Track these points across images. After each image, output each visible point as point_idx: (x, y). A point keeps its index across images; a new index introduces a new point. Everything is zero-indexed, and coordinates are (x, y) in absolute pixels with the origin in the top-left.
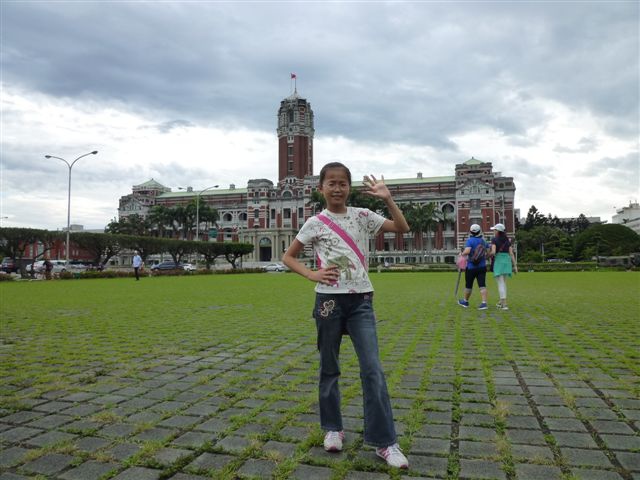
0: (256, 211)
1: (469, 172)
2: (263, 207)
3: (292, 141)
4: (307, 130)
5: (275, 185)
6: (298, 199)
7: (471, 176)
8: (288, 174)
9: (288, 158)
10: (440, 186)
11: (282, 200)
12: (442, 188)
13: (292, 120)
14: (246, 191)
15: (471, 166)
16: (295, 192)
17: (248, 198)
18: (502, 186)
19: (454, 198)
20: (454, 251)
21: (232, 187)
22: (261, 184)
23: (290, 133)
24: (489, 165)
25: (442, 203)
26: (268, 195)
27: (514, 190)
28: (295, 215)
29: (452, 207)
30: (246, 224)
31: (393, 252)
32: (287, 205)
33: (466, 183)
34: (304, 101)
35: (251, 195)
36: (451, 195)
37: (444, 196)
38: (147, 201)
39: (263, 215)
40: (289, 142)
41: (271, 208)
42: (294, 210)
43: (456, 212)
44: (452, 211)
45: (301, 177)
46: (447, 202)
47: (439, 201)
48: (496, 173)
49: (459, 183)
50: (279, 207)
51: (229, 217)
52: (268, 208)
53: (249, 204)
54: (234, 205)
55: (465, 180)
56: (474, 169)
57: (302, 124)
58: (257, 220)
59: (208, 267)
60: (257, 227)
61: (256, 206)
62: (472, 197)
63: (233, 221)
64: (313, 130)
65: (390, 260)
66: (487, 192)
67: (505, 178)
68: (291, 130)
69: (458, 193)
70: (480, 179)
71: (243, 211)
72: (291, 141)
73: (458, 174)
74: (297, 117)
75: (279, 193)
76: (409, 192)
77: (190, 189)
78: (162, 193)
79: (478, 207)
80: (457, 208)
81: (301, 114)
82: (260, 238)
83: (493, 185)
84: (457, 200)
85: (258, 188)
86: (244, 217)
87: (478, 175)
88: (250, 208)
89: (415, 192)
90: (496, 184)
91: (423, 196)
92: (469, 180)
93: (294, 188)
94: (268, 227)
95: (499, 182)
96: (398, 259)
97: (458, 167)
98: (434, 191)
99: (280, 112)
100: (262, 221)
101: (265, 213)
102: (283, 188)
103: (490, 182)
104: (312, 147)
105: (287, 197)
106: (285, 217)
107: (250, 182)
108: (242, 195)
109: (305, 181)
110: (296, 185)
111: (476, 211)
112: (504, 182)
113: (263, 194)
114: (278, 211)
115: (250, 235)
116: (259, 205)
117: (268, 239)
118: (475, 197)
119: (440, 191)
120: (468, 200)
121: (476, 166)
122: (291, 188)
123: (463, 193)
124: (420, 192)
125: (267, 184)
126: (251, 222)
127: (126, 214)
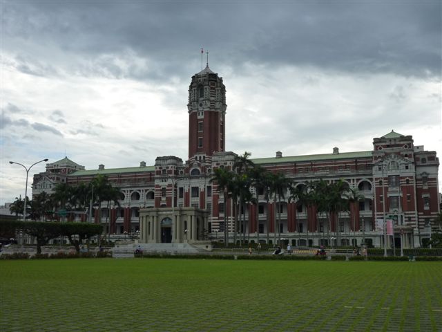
0: (164, 189)
1: (388, 146)
2: (170, 186)
3: (203, 117)
4: (218, 105)
5: (184, 163)
6: (206, 177)
7: (388, 150)
8: (198, 151)
9: (198, 135)
10: (356, 162)
11: (190, 178)
12: (358, 163)
13: (202, 96)
14: (154, 169)
15: (390, 140)
16: (204, 169)
17: (156, 176)
18: (424, 160)
19: (371, 175)
20: (373, 233)
21: (143, 164)
22: (169, 161)
23: (200, 109)
24: (409, 139)
25: (358, 180)
26: (176, 173)
27: (437, 165)
28: (203, 194)
29: (370, 184)
30: (152, 203)
31: (306, 234)
32: (195, 183)
33: (383, 158)
34: (215, 76)
35: (158, 173)
36: (368, 172)
37: (361, 172)
38: (58, 179)
39: (171, 194)
40: (199, 117)
41: (179, 186)
42: (202, 188)
43: (373, 190)
44: (370, 189)
45: (210, 154)
46: (364, 179)
47: (355, 178)
48: (418, 147)
49: (376, 158)
50: (186, 185)
51: (136, 196)
52: (176, 186)
53: (157, 182)
54: (142, 183)
55: (382, 155)
56: (393, 143)
57: (213, 98)
58: (164, 199)
59: (39, 250)
60: (163, 206)
61: (164, 184)
62: (390, 173)
63: (140, 200)
64: (225, 106)
65: (302, 242)
66: (407, 168)
67: (427, 153)
68: (201, 105)
69: (375, 168)
70: (398, 154)
71: (150, 189)
72: (201, 117)
73: (376, 147)
74: (207, 91)
75: (187, 171)
76: (323, 169)
77: (102, 167)
78: (74, 171)
79: (397, 184)
80: (374, 185)
81: (212, 88)
82: (161, 218)
83: (412, 160)
84: (374, 177)
85: (167, 165)
86: (151, 195)
87: (396, 149)
88: (158, 186)
89: (330, 168)
90: (416, 159)
91: (339, 172)
92: (387, 155)
93: (202, 165)
94: (175, 205)
95: (421, 157)
96: (311, 242)
97: (376, 141)
98: (349, 167)
99: (191, 87)
100: (169, 200)
101: (173, 192)
102: (191, 166)
103: (410, 156)
104: (223, 122)
105: (195, 174)
106: (193, 196)
107: (158, 159)
108: (151, 173)
109: (214, 158)
110: (205, 162)
111: (394, 189)
112: (426, 157)
113: (170, 172)
114: (186, 189)
115: (151, 214)
116: (166, 184)
117: (170, 219)
118: (394, 173)
119: (357, 168)
120: (386, 176)
121: (395, 139)
122: (199, 165)
123: (380, 169)
124: (335, 169)
125: (175, 161)
126: (158, 200)
127: (38, 192)
